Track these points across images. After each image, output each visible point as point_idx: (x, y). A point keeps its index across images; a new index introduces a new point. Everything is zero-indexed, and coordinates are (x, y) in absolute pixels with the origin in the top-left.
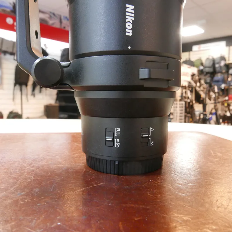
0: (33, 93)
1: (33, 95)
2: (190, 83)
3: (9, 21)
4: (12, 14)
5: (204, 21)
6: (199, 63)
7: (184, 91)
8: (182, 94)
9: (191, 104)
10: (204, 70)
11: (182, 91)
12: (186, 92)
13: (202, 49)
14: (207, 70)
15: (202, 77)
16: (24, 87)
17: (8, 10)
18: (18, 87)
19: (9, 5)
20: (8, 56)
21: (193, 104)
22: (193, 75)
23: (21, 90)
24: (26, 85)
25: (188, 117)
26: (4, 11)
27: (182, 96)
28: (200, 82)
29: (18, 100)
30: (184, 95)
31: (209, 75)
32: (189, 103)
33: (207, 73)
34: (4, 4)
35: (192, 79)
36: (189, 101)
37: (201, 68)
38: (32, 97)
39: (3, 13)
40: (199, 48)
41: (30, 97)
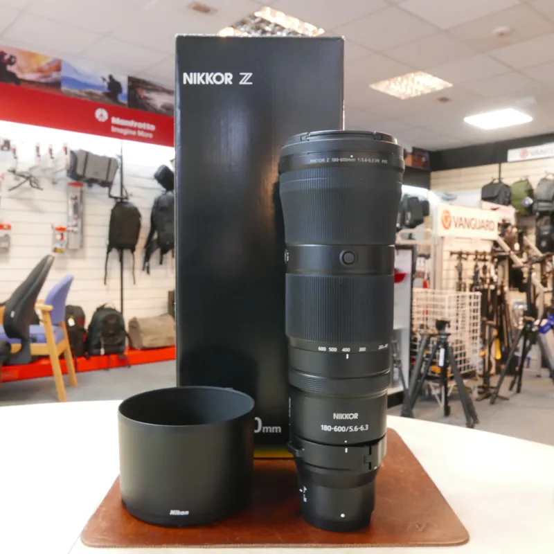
0: (147, 264)
1: (147, 269)
2: (496, 244)
3: (101, 115)
4: (107, 100)
5: (531, 100)
6: (522, 190)
7: (481, 265)
8: (476, 273)
9: (499, 292)
10: (535, 207)
11: (476, 266)
12: (485, 268)
13: (529, 157)
14: (543, 206)
15: (531, 222)
16: (127, 253)
17: (100, 92)
18: (114, 253)
19: (100, 82)
20: (96, 188)
21: (503, 294)
22: (504, 226)
23: (121, 260)
24: (133, 250)
25: (491, 326)
26: (91, 94)
27: (475, 277)
28: (521, 241)
29: (114, 282)
30: (481, 274)
31: (547, 218)
32: (494, 292)
33: (543, 214)
34: (91, 81)
35: (502, 235)
36: (492, 287)
37: (529, 201)
38: (144, 273)
39: (89, 99)
40: (524, 154)
41: (139, 273)
